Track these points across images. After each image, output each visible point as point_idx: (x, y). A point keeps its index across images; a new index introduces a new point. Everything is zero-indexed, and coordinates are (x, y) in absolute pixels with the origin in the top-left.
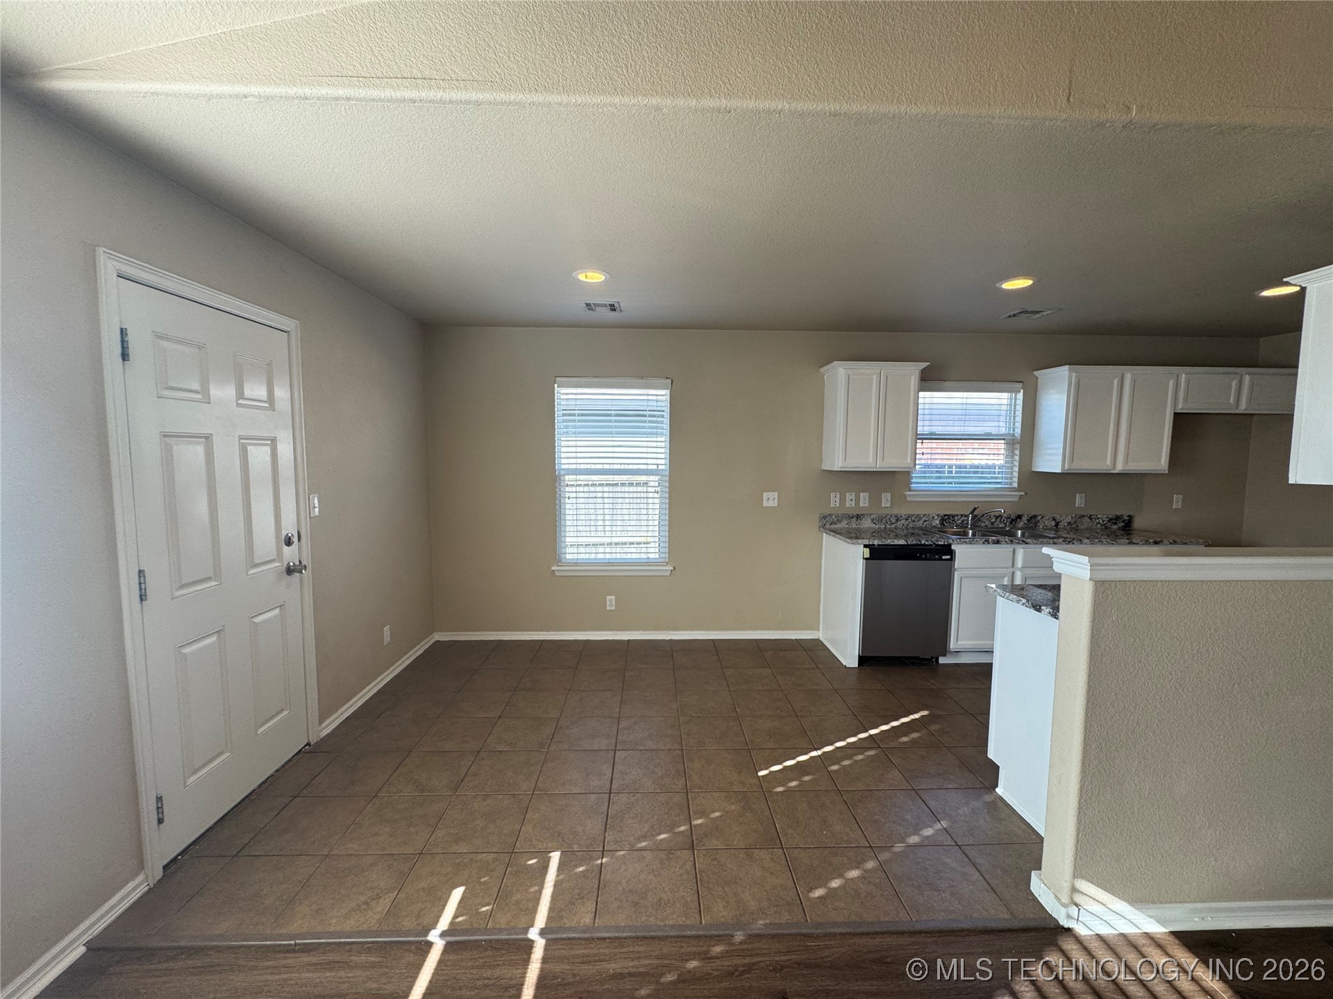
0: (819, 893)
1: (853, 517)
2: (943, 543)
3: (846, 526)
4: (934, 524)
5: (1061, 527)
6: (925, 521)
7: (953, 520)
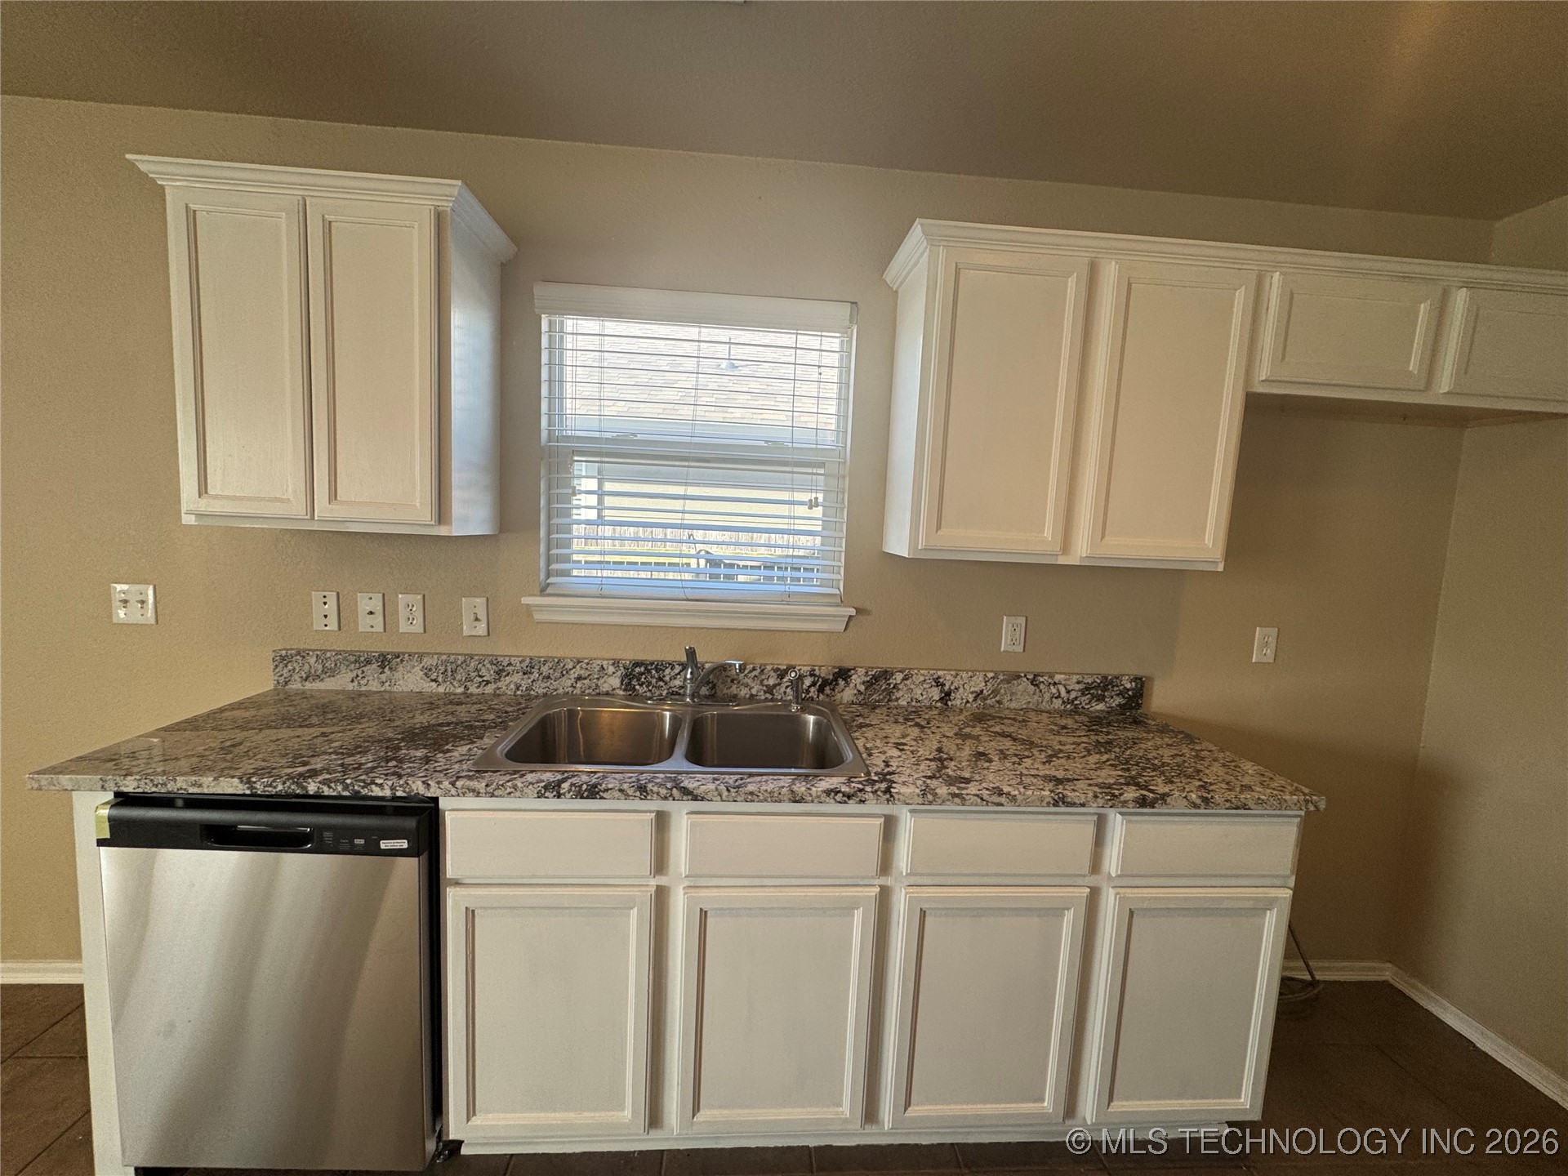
1: (368, 662)
2: (387, 793)
3: (350, 687)
4: (605, 688)
5: (958, 702)
6: (579, 678)
7: (660, 679)
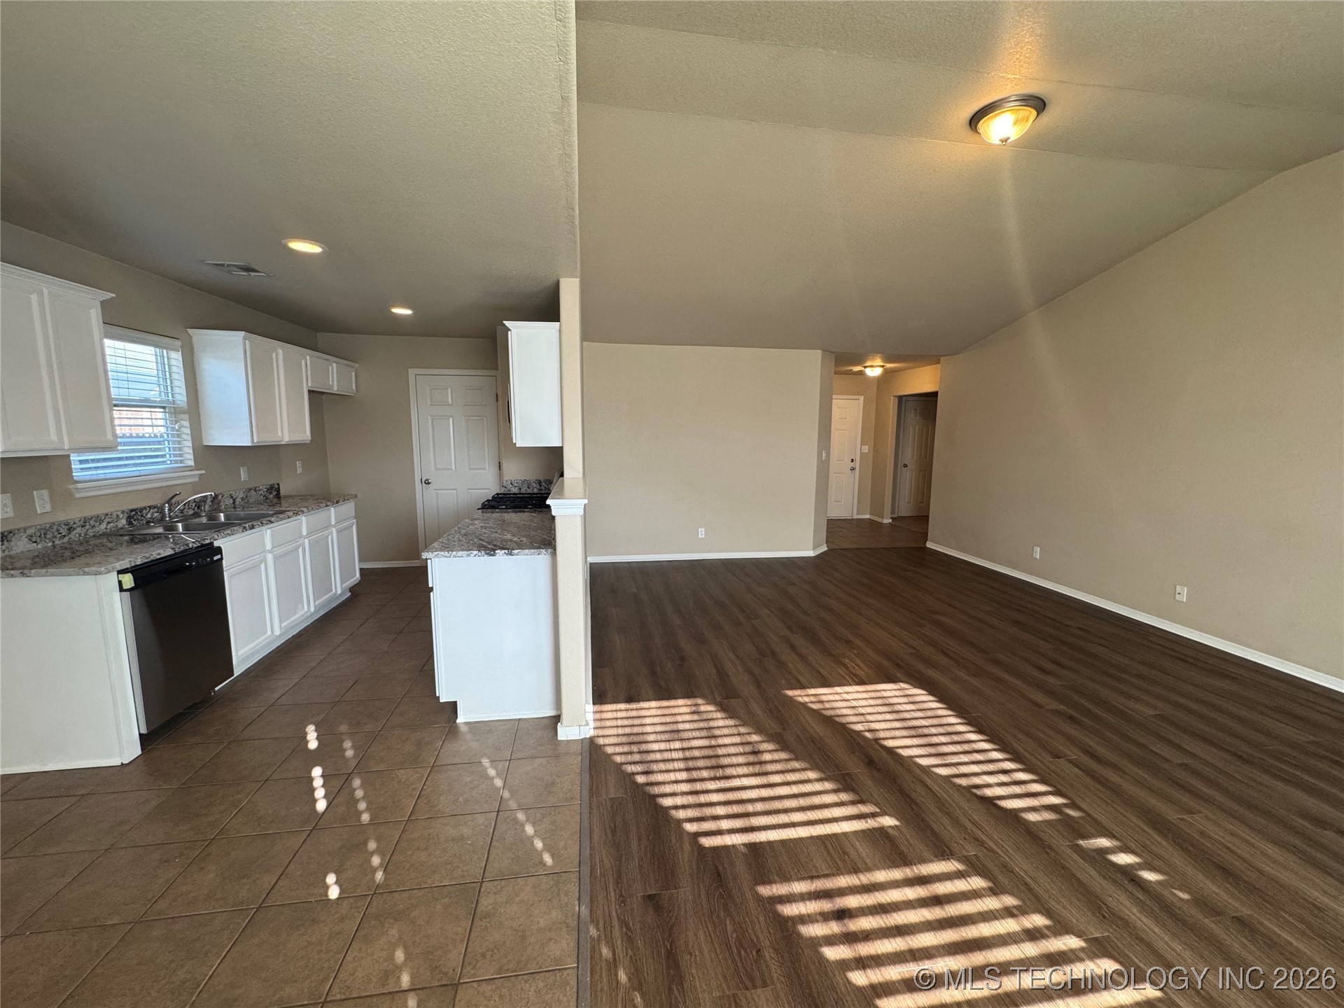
0: (548, 859)
6: (108, 523)
7: (142, 516)
